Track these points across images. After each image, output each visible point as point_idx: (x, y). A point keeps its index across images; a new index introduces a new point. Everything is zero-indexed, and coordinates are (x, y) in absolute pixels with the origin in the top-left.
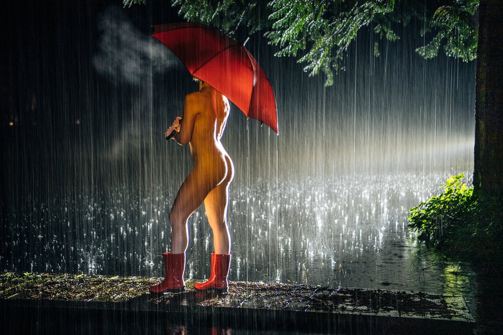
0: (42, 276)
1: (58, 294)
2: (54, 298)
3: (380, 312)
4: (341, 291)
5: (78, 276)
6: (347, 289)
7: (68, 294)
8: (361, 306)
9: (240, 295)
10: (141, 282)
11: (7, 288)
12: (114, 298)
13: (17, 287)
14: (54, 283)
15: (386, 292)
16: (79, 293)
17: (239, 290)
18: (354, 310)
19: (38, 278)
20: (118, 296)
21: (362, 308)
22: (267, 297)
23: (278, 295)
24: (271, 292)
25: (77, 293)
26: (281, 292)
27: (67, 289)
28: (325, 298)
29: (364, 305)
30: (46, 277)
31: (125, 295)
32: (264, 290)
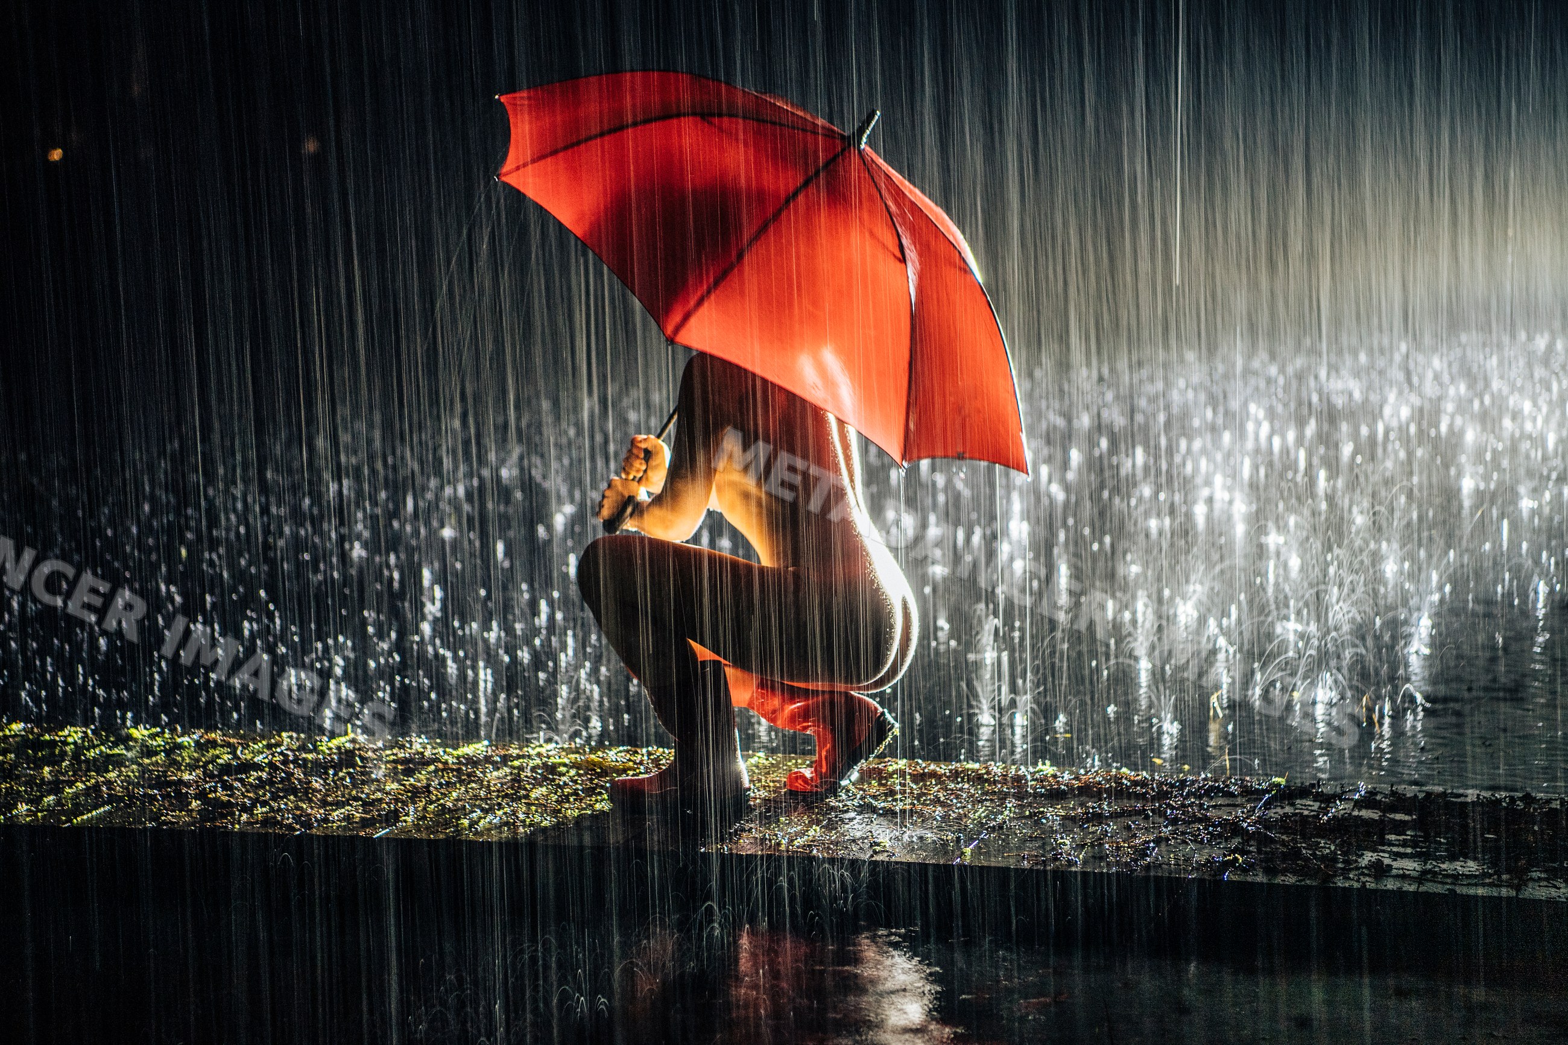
0: (197, 743)
1: (259, 810)
2: (248, 823)
3: (1530, 884)
4: (1369, 801)
5: (335, 742)
6: (1393, 793)
7: (297, 808)
8: (1453, 858)
9: (960, 818)
10: (575, 765)
11: (71, 784)
12: (473, 823)
13: (109, 783)
14: (248, 767)
15: (1556, 805)
16: (339, 805)
17: (957, 797)
18: (1423, 877)
19: (180, 747)
20: (490, 817)
21: (1458, 866)
22: (1069, 821)
23: (1114, 816)
24: (1082, 805)
25: (331, 804)
26: (1127, 804)
27: (294, 792)
28: (1304, 826)
29: (1466, 857)
30: (214, 744)
31: (514, 813)
32: (1056, 795)
